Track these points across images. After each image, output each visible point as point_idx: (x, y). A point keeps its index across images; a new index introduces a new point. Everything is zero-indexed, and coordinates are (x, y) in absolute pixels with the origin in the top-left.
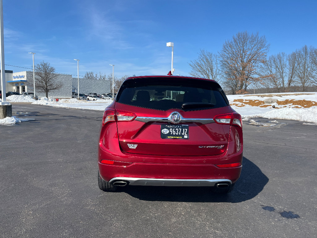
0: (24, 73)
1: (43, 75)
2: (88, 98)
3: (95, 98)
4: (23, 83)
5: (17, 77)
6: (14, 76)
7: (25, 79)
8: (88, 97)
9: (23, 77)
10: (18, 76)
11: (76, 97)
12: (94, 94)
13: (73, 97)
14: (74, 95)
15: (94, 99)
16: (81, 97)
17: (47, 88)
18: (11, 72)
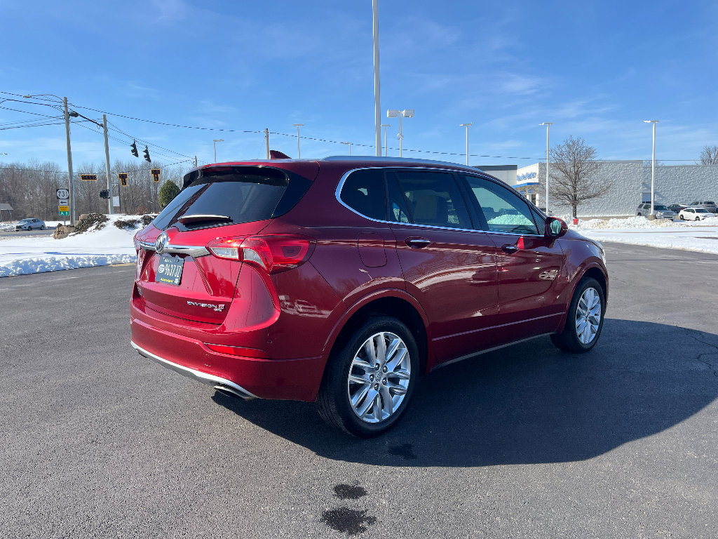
0: (534, 168)
1: (570, 168)
2: (682, 215)
3: (700, 215)
4: (533, 189)
5: (524, 177)
6: (518, 177)
7: (536, 180)
8: (682, 212)
9: (533, 175)
10: (525, 174)
11: (647, 212)
12: (705, 203)
13: (639, 214)
14: (644, 208)
15: (697, 217)
16: (659, 214)
17: (575, 196)
18: (514, 168)
